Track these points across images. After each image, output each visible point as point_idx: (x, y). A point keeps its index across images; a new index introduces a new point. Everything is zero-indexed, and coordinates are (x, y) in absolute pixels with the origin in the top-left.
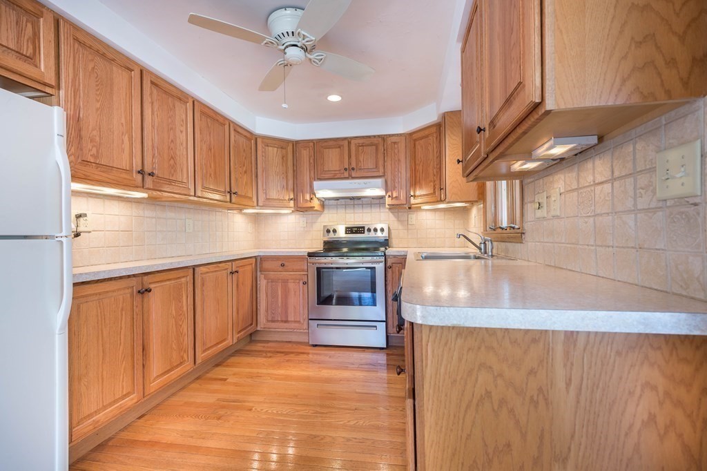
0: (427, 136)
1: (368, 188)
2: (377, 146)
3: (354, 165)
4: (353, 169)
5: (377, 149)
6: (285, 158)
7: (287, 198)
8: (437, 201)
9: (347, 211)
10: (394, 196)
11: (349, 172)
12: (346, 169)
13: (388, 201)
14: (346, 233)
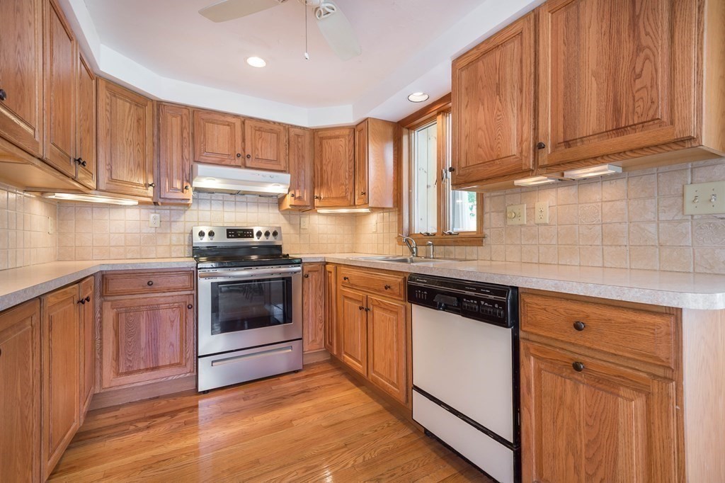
0: (337, 137)
1: (271, 183)
2: (278, 134)
3: (248, 152)
4: (248, 156)
5: (278, 139)
6: (141, 122)
7: (142, 182)
8: (350, 206)
9: (226, 209)
10: (297, 195)
11: (243, 160)
12: (238, 156)
13: (289, 201)
14: (228, 237)
